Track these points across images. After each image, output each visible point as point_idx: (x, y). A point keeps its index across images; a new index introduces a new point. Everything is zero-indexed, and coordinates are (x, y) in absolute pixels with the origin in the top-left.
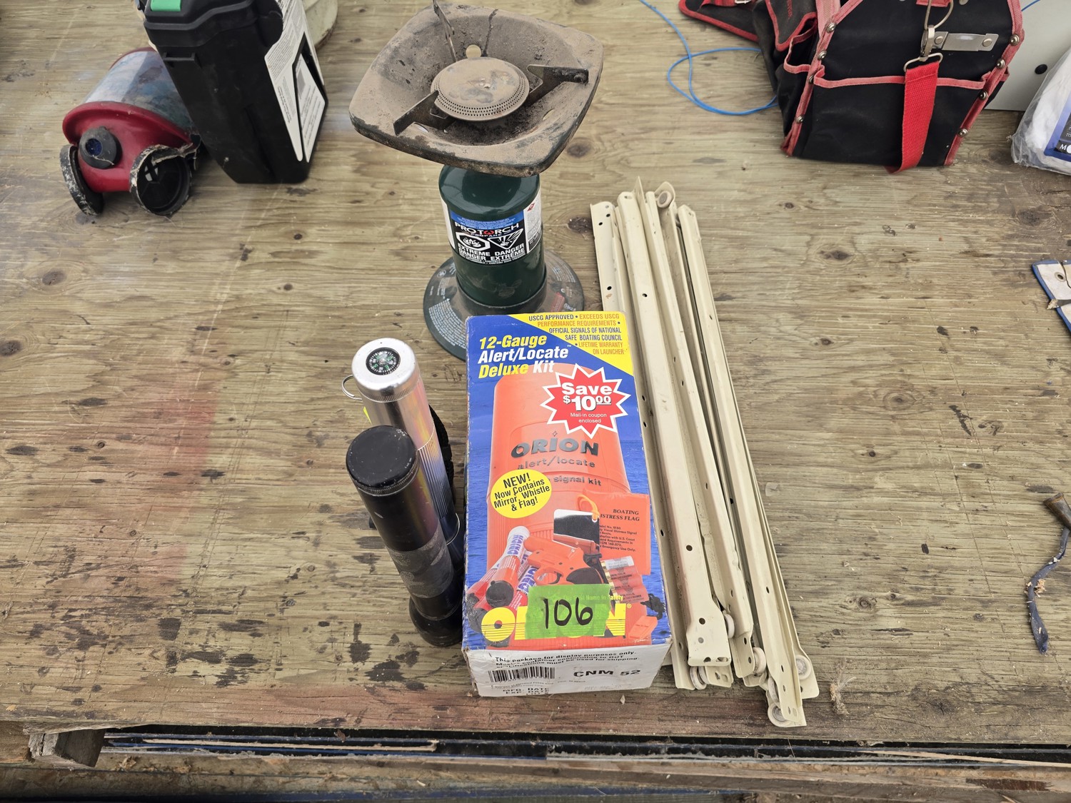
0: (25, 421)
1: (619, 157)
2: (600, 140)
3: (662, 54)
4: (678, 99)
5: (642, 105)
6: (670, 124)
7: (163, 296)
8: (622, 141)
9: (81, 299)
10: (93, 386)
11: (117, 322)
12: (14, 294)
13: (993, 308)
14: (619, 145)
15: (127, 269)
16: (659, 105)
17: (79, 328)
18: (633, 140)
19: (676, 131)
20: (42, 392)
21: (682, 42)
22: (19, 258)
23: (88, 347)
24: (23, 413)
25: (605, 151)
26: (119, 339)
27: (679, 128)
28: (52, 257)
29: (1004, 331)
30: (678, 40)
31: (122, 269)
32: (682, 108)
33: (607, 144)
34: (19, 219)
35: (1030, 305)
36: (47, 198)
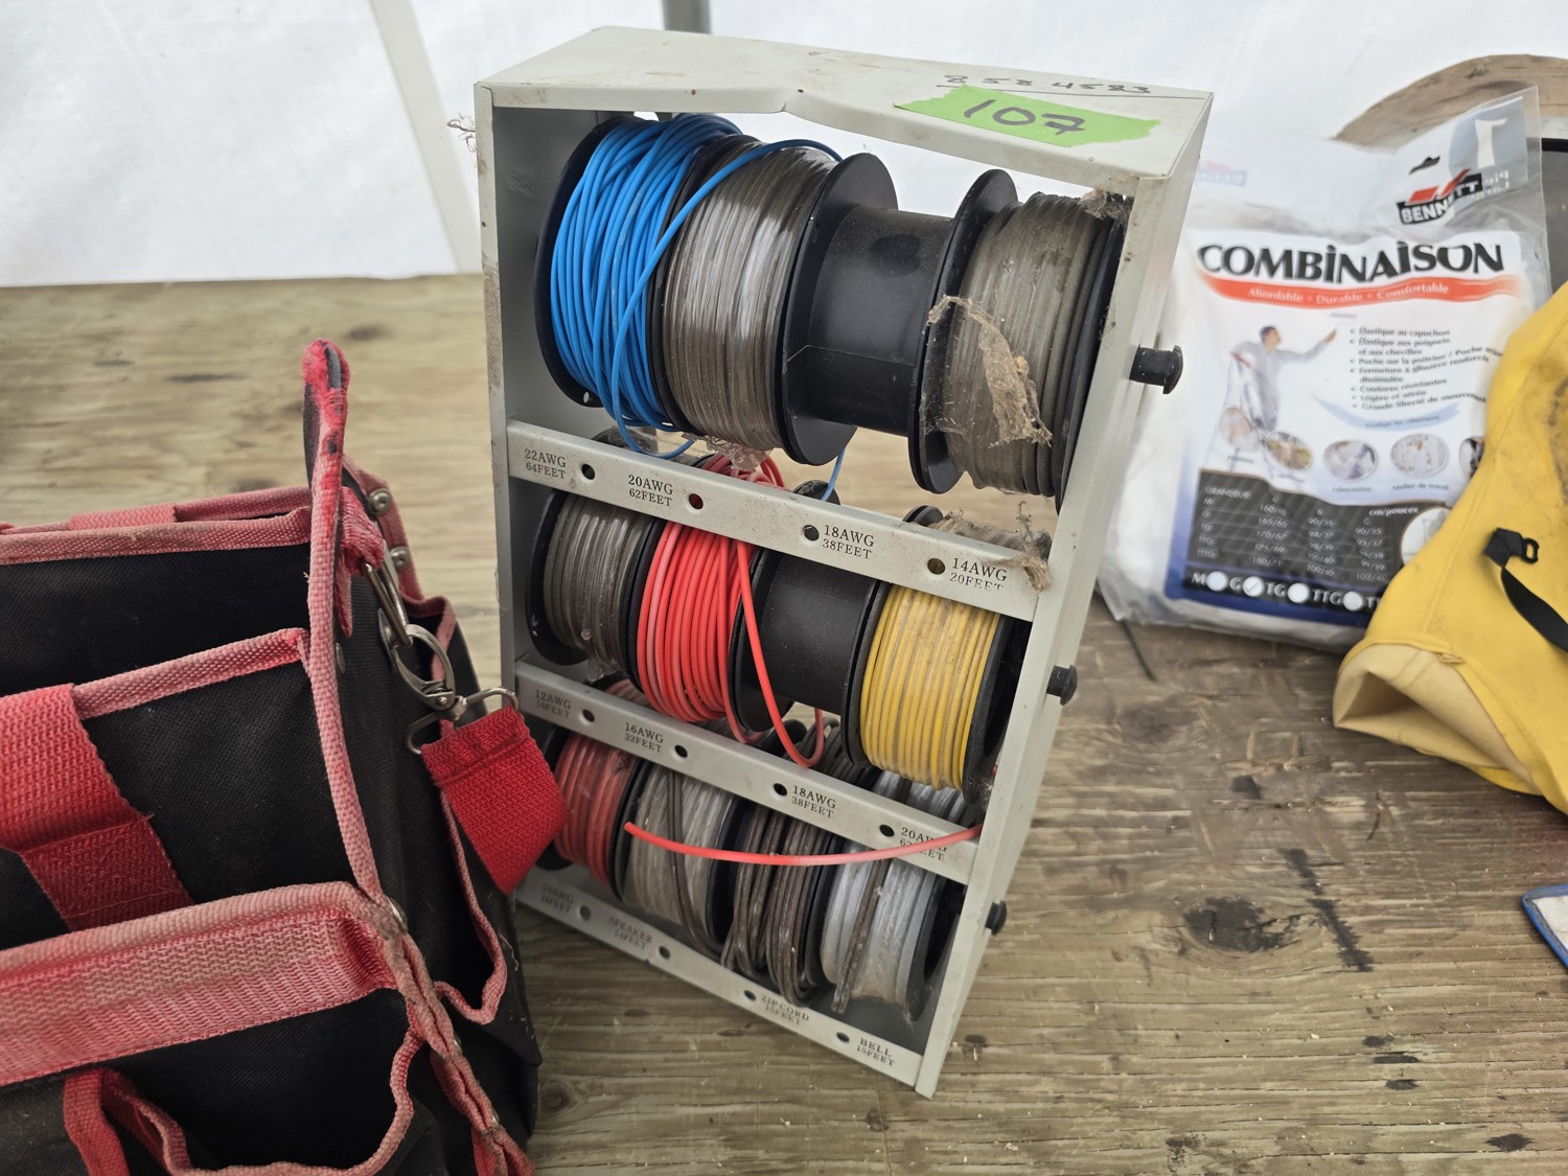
13: (1035, 974)
29: (1055, 1046)
35: (1133, 963)
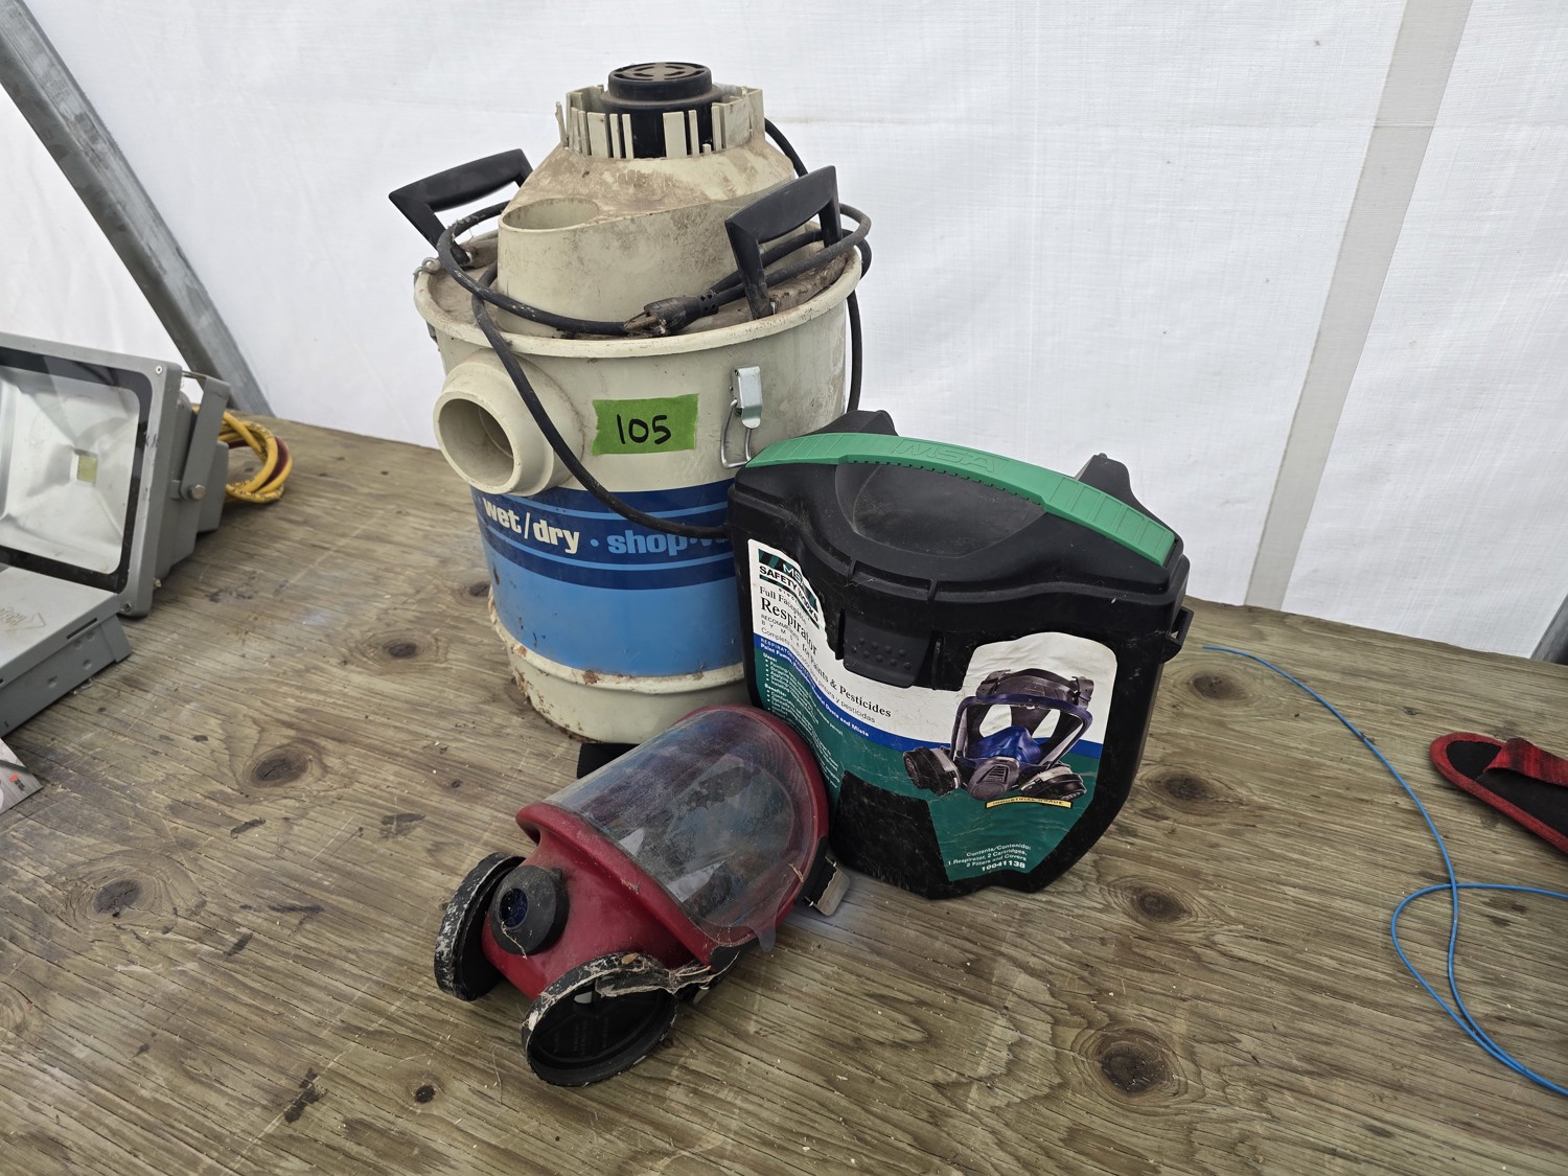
1: (1235, 1131)
2: (1191, 1055)
3: (1380, 859)
4: (1414, 999)
5: (1317, 988)
6: (1386, 1070)
8: (1252, 1083)
14: (1240, 1091)
16: (1363, 1002)
18: (1279, 1087)
19: (1403, 1096)
21: (1435, 842)
25: (1201, 1097)
27: (1410, 1091)
30: (1426, 836)
31: (77, 1050)
32: (1424, 1028)
33: (1210, 1077)
34: (22, 863)
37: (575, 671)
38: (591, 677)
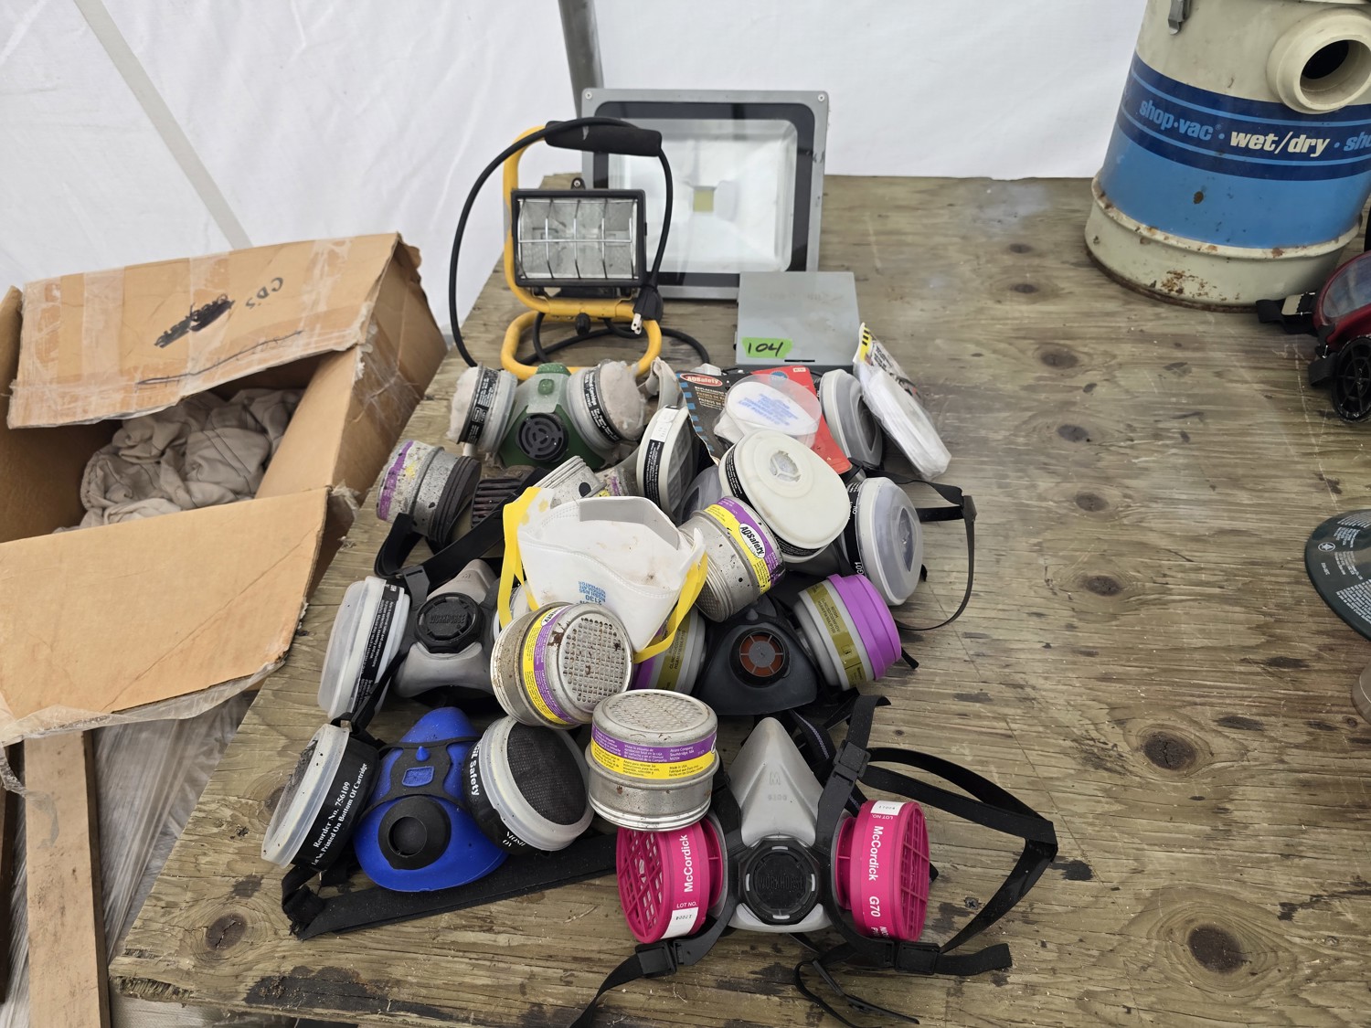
0: (1208, 683)
7: (1265, 531)
9: (1151, 530)
10: (1268, 641)
11: (1229, 560)
12: (1052, 519)
15: (1184, 497)
17: (1181, 565)
20: (1200, 645)
22: (1021, 477)
23: (1217, 591)
24: (1196, 671)
26: (1250, 582)
28: (1066, 478)
31: (1177, 496)
34: (983, 433)
36: (999, 410)
37: (1265, 250)
38: (1278, 251)
